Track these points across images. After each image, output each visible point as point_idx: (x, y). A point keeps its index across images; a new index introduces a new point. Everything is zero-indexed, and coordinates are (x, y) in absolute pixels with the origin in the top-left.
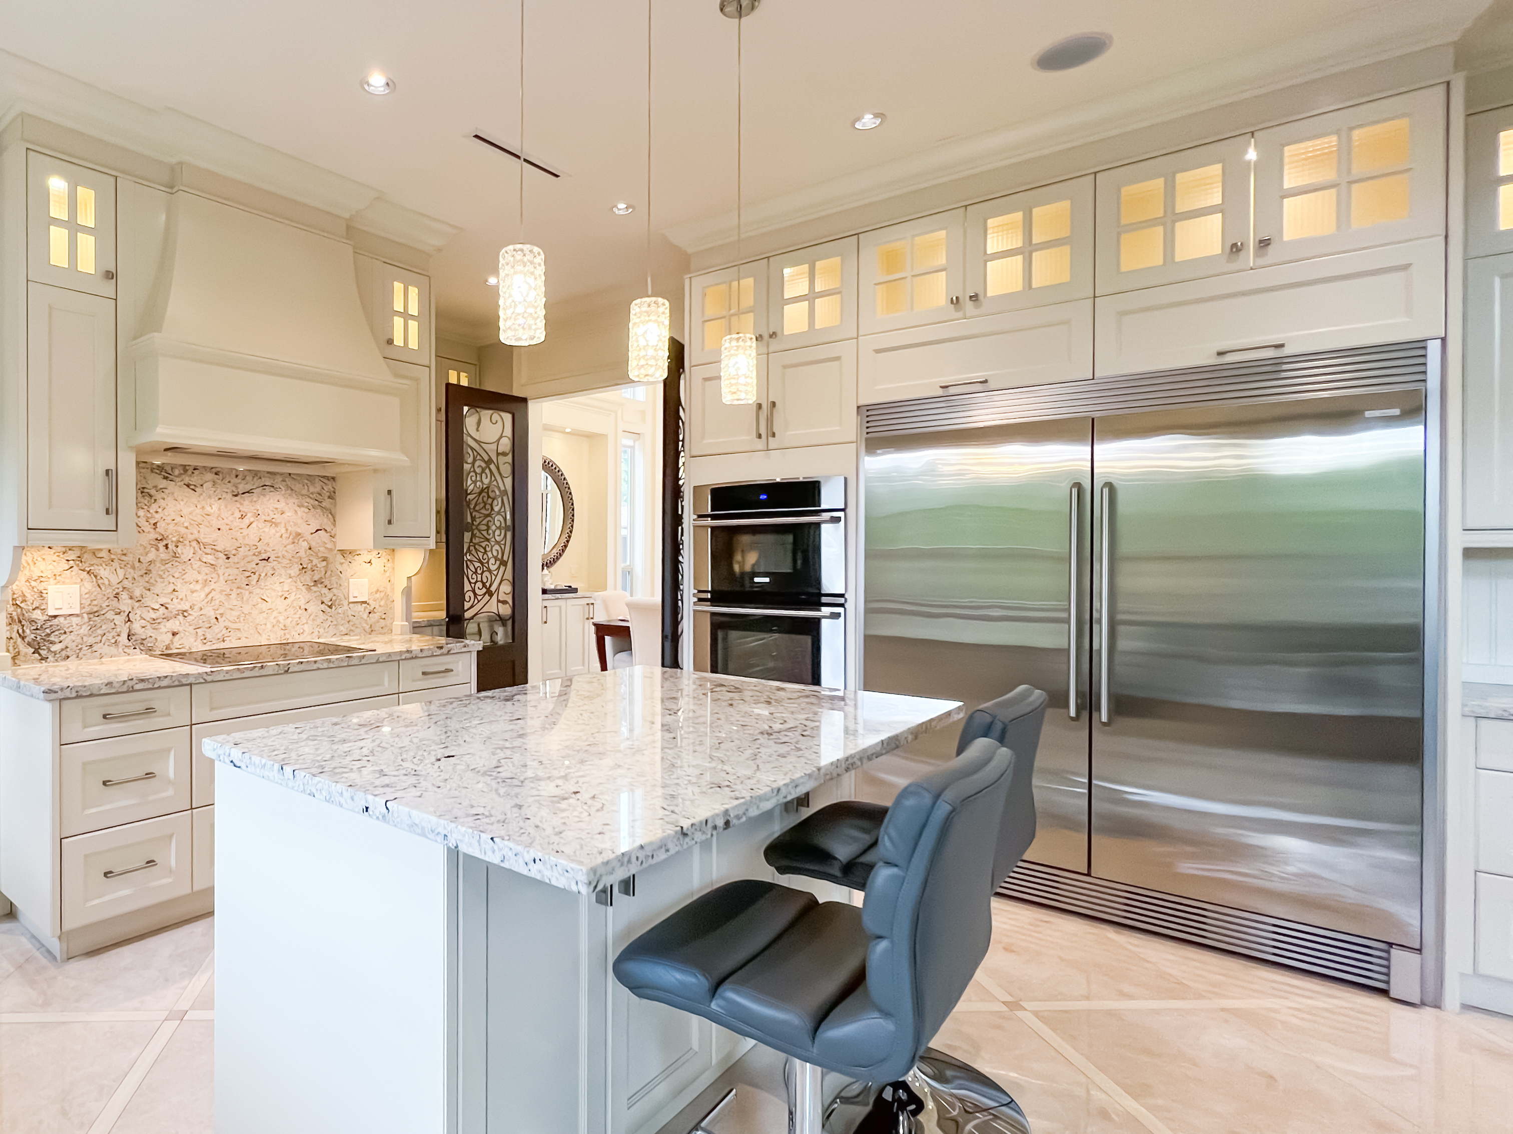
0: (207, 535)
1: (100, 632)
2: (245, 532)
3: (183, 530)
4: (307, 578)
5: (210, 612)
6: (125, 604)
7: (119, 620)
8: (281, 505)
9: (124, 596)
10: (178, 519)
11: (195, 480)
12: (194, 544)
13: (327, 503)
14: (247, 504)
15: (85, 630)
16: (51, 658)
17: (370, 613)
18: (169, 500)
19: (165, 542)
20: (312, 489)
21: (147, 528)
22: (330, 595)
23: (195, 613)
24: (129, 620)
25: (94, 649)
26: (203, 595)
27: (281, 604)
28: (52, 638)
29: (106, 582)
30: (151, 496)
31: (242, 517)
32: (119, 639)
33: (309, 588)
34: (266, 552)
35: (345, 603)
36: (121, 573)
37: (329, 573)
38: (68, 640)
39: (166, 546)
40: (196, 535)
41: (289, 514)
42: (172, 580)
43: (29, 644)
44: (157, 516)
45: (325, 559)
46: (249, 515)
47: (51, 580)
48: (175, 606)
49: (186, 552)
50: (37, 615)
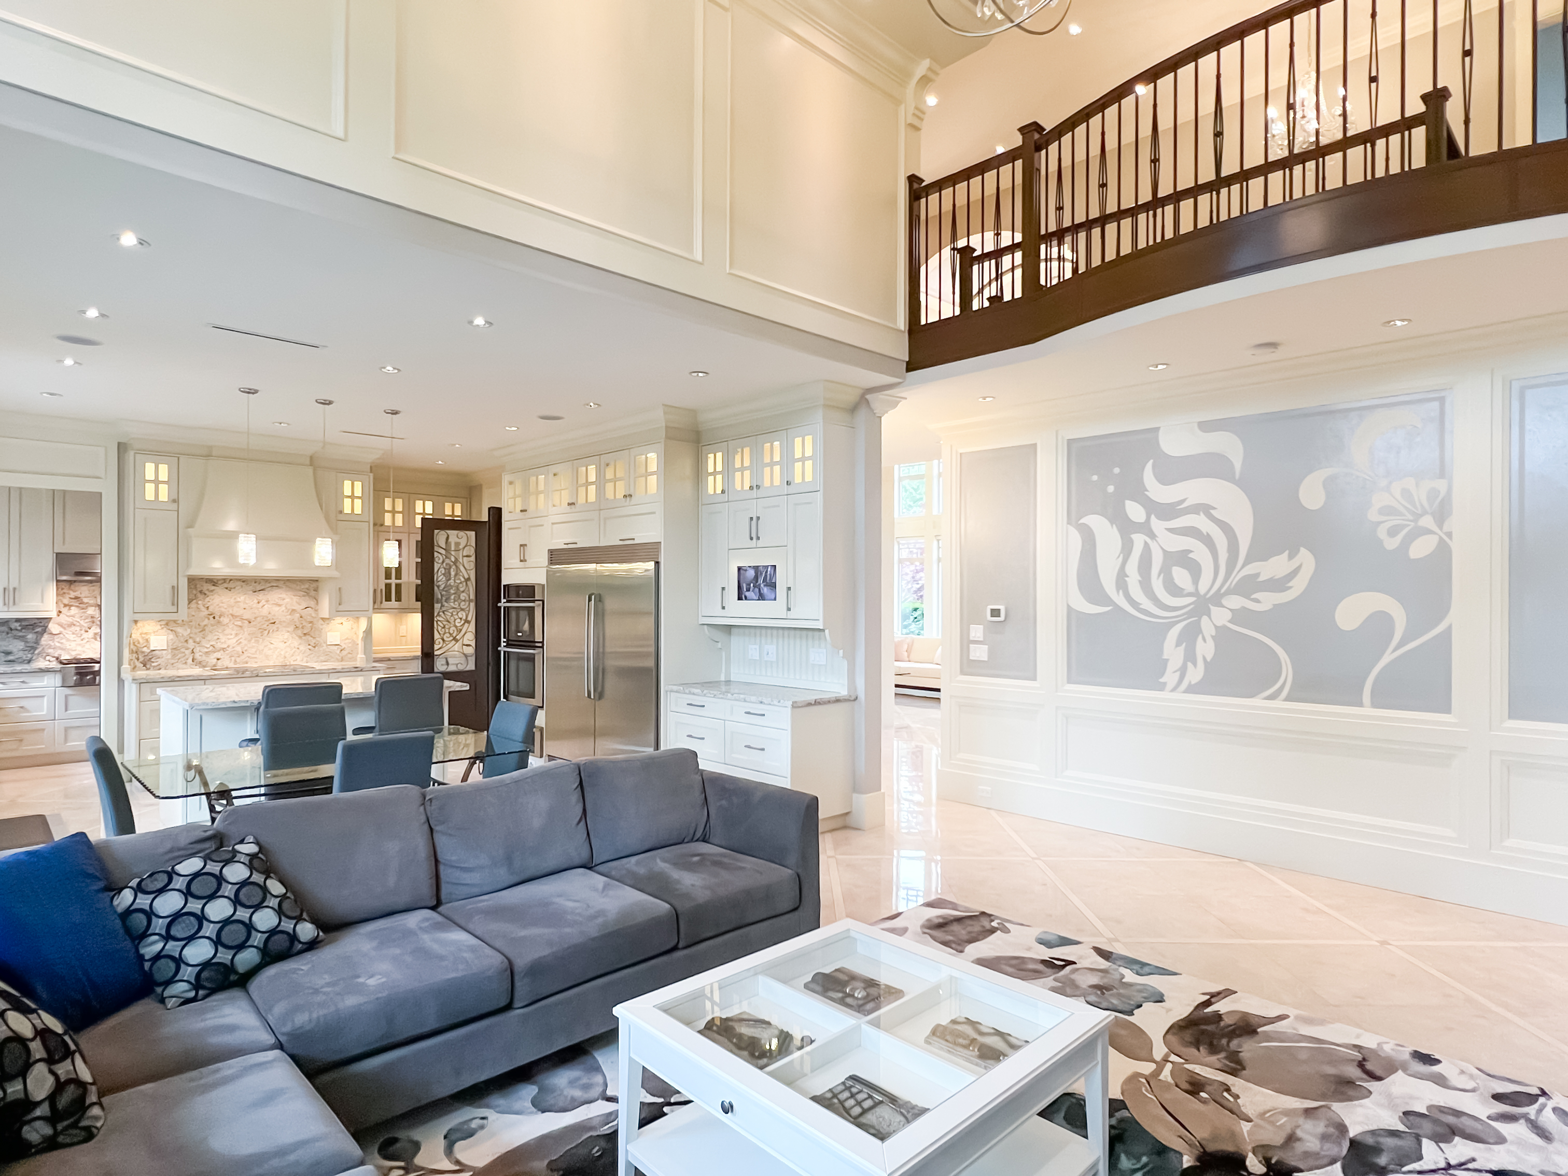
0: (237, 611)
1: (177, 657)
2: (260, 610)
3: (223, 610)
4: (299, 632)
5: (239, 649)
6: (191, 644)
7: (188, 652)
8: (283, 596)
9: (191, 641)
10: (221, 605)
11: (231, 585)
12: (230, 616)
13: (313, 593)
14: (261, 596)
15: (169, 656)
16: (152, 669)
17: (341, 650)
18: (216, 596)
19: (213, 616)
20: (303, 587)
21: (203, 609)
22: (314, 641)
23: (230, 650)
24: (193, 652)
25: (174, 665)
26: (235, 640)
27: (282, 645)
28: (152, 660)
29: (181, 635)
30: (205, 594)
31: (258, 603)
32: (188, 661)
33: (300, 637)
34: (273, 619)
35: (325, 645)
36: (189, 631)
37: (313, 629)
38: (160, 661)
39: (214, 618)
40: (231, 612)
41: (288, 600)
42: (217, 633)
43: (141, 663)
44: (209, 603)
45: (311, 622)
46: (263, 601)
47: (152, 634)
48: (219, 646)
49: (225, 620)
50: (145, 649)
